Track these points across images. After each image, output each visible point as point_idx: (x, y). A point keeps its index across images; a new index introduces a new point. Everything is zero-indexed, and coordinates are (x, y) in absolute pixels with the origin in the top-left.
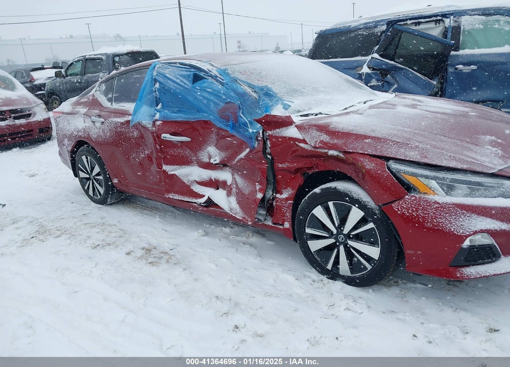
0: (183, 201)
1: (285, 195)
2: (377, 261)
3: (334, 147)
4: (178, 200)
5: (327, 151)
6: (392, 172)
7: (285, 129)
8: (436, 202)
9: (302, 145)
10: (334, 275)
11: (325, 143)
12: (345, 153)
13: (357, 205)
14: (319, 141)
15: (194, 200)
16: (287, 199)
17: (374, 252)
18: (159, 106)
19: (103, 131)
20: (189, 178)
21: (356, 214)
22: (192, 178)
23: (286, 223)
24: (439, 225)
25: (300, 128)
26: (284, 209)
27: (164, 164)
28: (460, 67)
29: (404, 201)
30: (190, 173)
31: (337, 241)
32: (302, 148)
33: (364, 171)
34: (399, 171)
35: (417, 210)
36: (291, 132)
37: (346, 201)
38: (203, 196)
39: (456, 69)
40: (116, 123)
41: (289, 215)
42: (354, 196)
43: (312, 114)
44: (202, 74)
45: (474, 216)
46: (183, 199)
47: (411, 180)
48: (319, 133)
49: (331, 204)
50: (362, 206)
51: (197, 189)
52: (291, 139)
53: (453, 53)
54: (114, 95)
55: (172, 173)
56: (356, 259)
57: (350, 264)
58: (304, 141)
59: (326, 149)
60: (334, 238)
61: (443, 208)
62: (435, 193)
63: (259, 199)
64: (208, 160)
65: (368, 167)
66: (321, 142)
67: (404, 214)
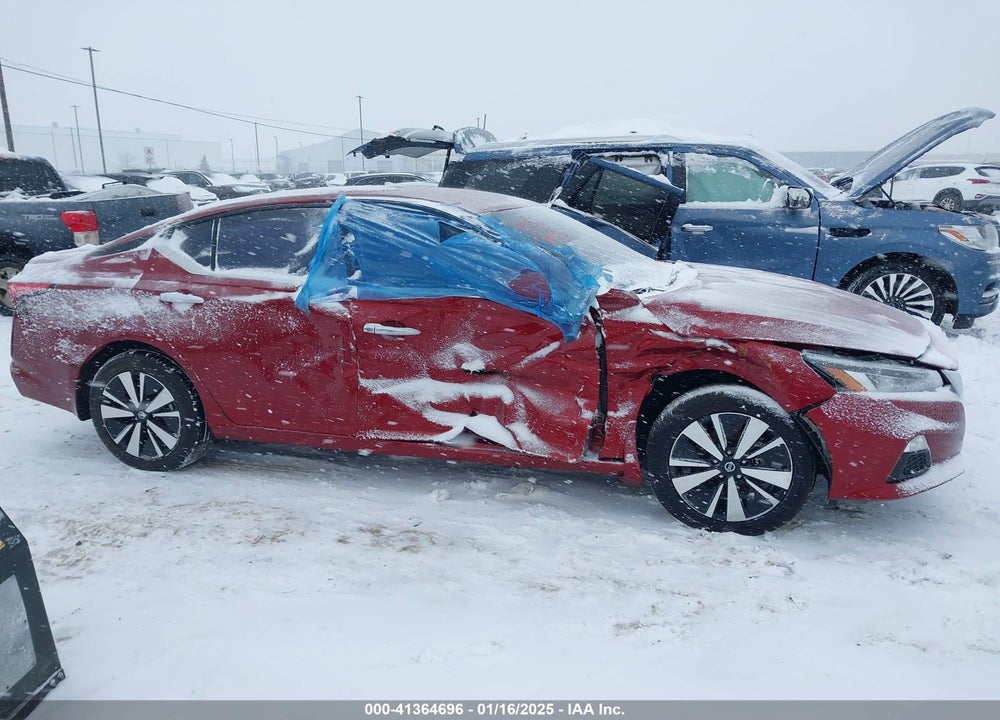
0: (403, 441)
1: (622, 413)
2: (787, 491)
3: (712, 334)
4: (391, 440)
5: (703, 340)
6: (811, 365)
7: (628, 310)
8: (871, 400)
9: (661, 333)
10: (719, 524)
11: (701, 330)
12: (734, 342)
13: (758, 415)
14: (689, 327)
15: (427, 438)
16: (627, 418)
17: (782, 479)
18: (357, 275)
19: (199, 320)
20: (417, 398)
21: (755, 428)
22: (424, 399)
23: (629, 455)
24: (878, 430)
25: (652, 307)
26: (623, 435)
27: (362, 377)
28: (689, 226)
29: (835, 401)
30: (419, 391)
31: (723, 472)
32: (661, 338)
33: (769, 365)
34: (820, 362)
35: (851, 412)
36: (640, 315)
37: (742, 411)
38: (449, 428)
39: (683, 229)
40: (241, 304)
41: (631, 442)
42: (754, 402)
43: (644, 291)
44: (453, 223)
45: (912, 414)
46: (402, 438)
47: (836, 375)
48: (684, 316)
49: (715, 418)
50: (766, 415)
51: (434, 416)
52: (641, 325)
53: (681, 206)
54: (217, 253)
55: (381, 391)
56: (753, 494)
57: (745, 504)
58: (665, 328)
59: (702, 337)
60: (719, 468)
61: (879, 406)
62: (866, 390)
63: (588, 420)
64: (454, 366)
65: (775, 360)
66: (694, 327)
67: (836, 418)
